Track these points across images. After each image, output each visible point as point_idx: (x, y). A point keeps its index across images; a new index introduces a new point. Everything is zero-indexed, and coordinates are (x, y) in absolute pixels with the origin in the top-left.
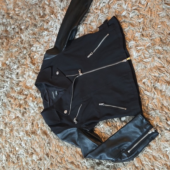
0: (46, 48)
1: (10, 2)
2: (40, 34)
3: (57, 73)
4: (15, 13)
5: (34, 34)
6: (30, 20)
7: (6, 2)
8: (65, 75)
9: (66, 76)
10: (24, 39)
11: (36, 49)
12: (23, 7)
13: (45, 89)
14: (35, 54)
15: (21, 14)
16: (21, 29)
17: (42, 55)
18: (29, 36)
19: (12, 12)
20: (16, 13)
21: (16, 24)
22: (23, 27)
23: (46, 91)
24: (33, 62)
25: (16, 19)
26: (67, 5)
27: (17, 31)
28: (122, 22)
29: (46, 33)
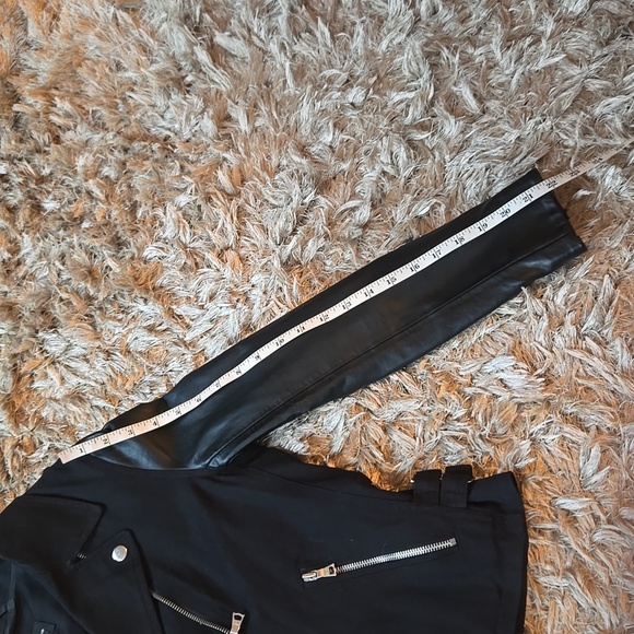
0: (120, 381)
1: (46, 43)
2: (121, 300)
3: (119, 555)
4: (47, 113)
5: (90, 274)
6: (102, 197)
7: (26, 30)
8: (151, 587)
9: (155, 596)
10: (29, 261)
11: (67, 349)
12: (98, 114)
13: (12, 594)
14: (50, 372)
15: (70, 134)
16: (37, 208)
17: (81, 400)
18: (62, 268)
19: (30, 100)
20: (54, 118)
21: (22, 168)
22: (49, 205)
23: (11, 605)
24: (19, 403)
25: (36, 142)
26: (317, 257)
27: (13, 202)
28: (541, 532)
29: (150, 310)
